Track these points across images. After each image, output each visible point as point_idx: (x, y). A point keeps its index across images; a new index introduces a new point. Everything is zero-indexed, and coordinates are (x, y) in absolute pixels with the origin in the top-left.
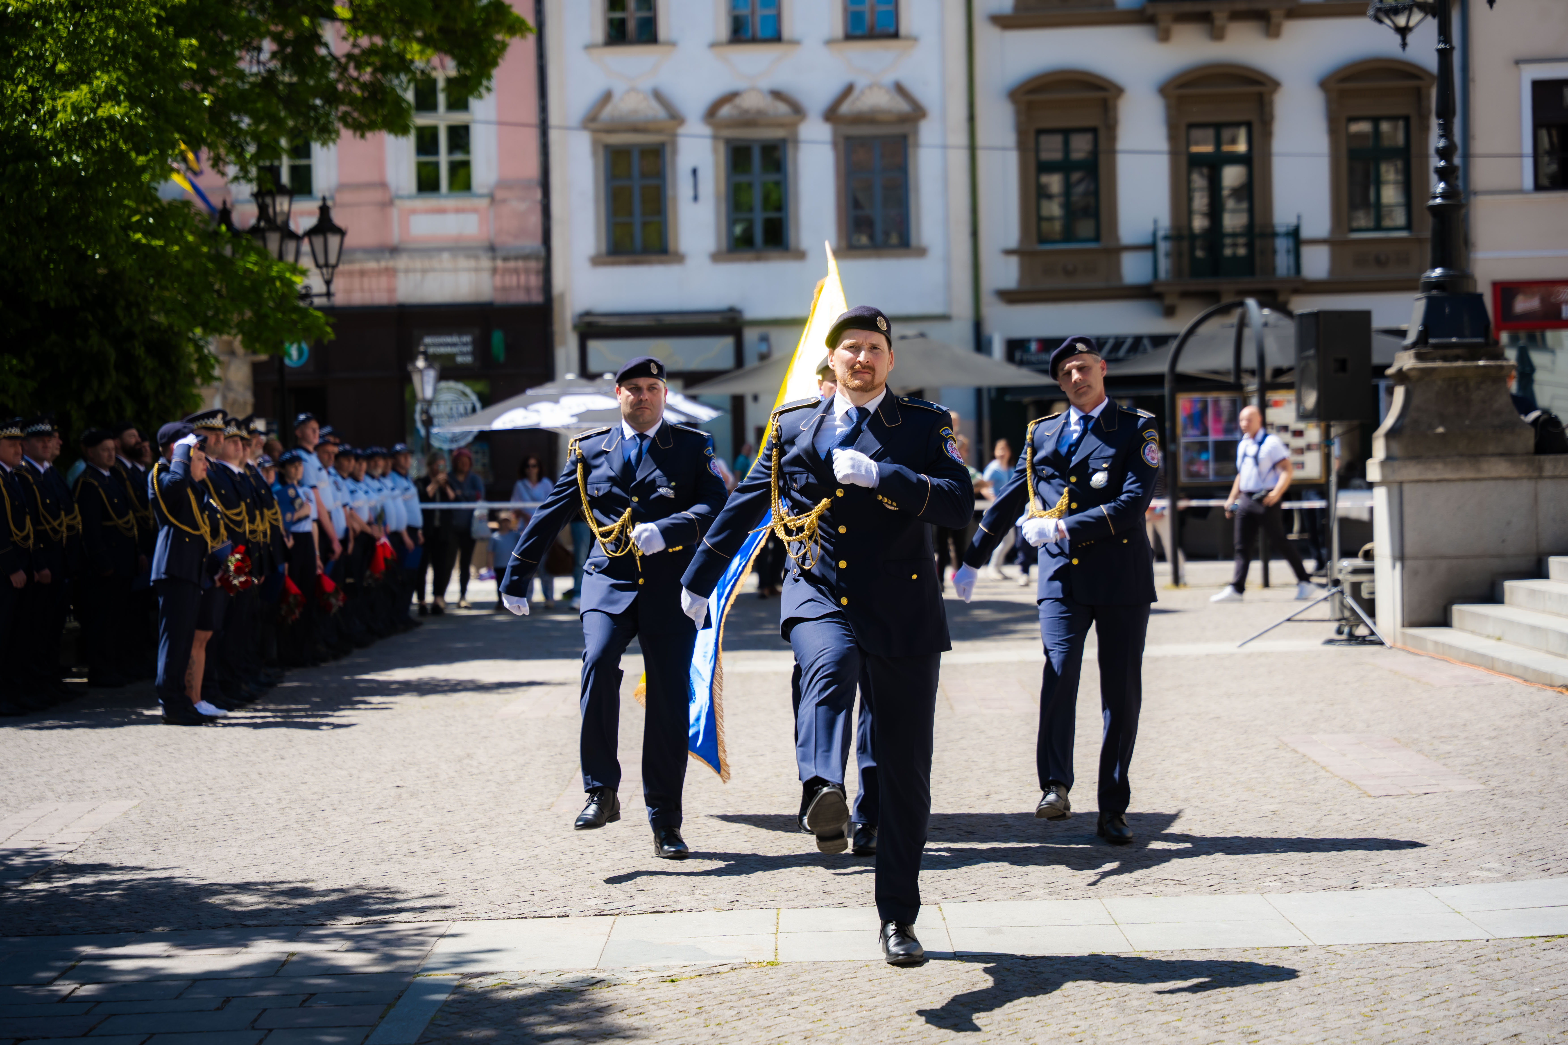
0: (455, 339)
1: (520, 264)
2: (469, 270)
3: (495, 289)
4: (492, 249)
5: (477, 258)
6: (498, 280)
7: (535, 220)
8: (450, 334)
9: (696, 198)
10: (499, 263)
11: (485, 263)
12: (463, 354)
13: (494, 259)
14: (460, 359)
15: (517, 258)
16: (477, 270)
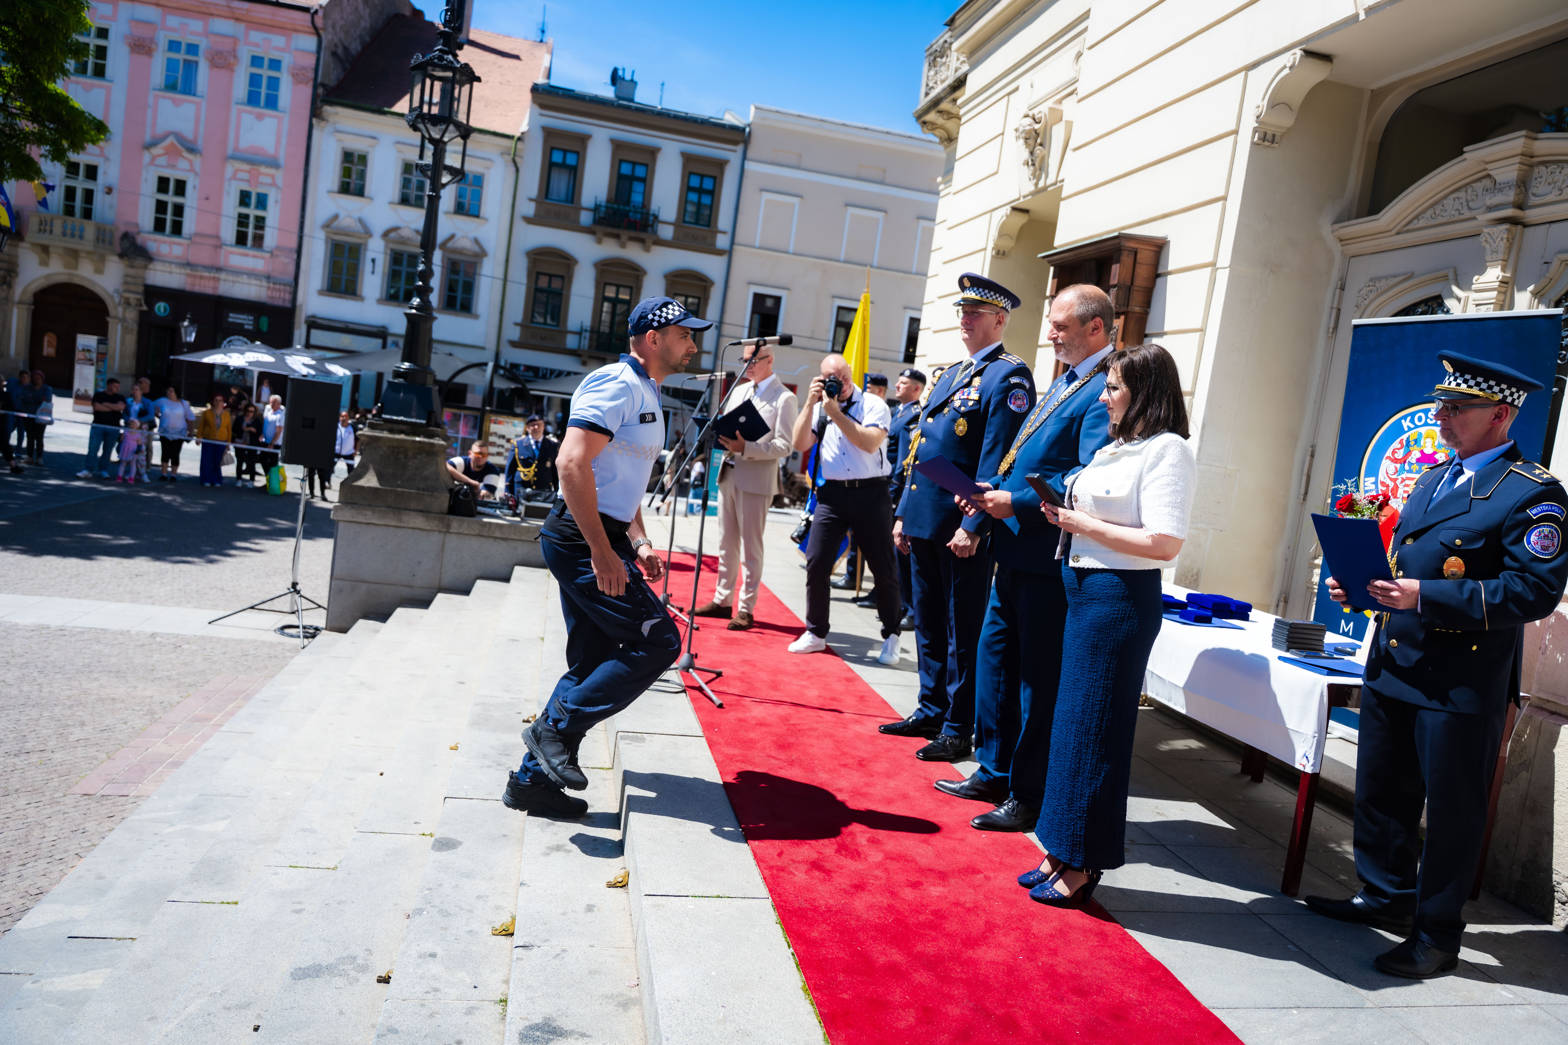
0: (245, 317)
1: (282, 287)
2: (256, 285)
3: (268, 297)
4: (268, 278)
5: (261, 280)
6: (270, 293)
7: (292, 268)
8: (243, 314)
9: (373, 272)
10: (271, 285)
11: (265, 283)
12: (248, 325)
13: (269, 282)
14: (246, 327)
15: (280, 284)
16: (260, 286)
